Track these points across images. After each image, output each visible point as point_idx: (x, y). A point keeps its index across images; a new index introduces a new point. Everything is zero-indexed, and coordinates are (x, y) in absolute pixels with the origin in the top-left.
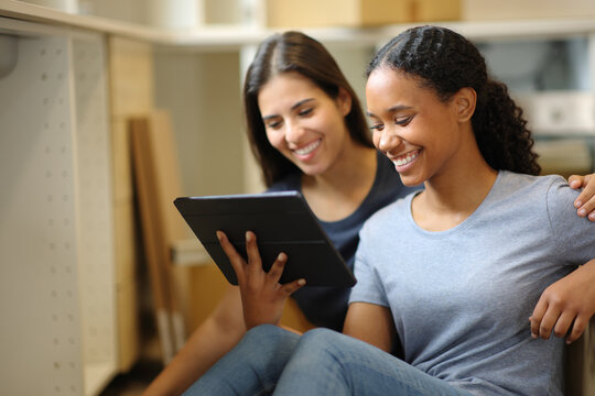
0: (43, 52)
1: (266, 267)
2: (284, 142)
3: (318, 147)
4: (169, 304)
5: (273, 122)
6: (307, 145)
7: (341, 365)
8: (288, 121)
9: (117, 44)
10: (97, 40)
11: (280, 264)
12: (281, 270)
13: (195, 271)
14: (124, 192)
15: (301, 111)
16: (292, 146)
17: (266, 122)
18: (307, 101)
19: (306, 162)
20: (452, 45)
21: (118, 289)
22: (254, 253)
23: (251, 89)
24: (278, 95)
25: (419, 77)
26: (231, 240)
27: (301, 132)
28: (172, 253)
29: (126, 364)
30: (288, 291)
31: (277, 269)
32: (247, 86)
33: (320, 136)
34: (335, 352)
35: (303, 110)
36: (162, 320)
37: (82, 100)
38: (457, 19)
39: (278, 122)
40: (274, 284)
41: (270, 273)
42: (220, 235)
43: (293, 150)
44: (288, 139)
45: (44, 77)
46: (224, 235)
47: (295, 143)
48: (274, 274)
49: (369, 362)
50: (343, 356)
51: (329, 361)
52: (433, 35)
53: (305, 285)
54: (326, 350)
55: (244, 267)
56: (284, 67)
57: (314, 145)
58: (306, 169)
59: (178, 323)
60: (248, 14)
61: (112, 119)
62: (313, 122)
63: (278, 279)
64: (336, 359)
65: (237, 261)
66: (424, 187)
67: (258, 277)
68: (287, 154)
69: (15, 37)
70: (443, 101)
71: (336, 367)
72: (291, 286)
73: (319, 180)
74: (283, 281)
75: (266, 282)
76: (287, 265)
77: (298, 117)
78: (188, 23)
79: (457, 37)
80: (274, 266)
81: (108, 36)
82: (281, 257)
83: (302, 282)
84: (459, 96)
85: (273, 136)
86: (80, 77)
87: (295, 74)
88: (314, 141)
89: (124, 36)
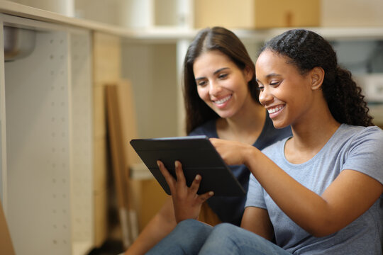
0: (51, 41)
1: (189, 184)
2: (208, 95)
3: (229, 100)
4: (128, 204)
5: (202, 82)
6: (222, 98)
7: (238, 248)
8: (211, 81)
9: (98, 37)
10: (86, 34)
11: (197, 182)
12: (198, 186)
13: (145, 183)
14: (101, 132)
15: (220, 75)
16: (213, 98)
17: (197, 82)
18: (224, 69)
19: (222, 109)
20: (312, 40)
21: (95, 194)
22: (180, 175)
23: (189, 61)
24: (206, 65)
25: (287, 57)
26: (166, 167)
27: (219, 89)
28: (130, 172)
29: (99, 242)
30: (203, 199)
31: (196, 186)
32: (187, 58)
33: (231, 93)
34: (234, 239)
35: (221, 75)
36: (123, 214)
37: (76, 72)
38: (317, 25)
39: (204, 82)
40: (194, 195)
41: (191, 187)
42: (159, 163)
43: (213, 101)
44: (210, 93)
45: (52, 57)
46: (161, 163)
47: (215, 96)
48: (193, 188)
49: (256, 246)
50: (239, 241)
51: (231, 244)
52: (301, 33)
53: (214, 195)
54: (229, 238)
55: (175, 184)
56: (211, 46)
57: (227, 98)
58: (221, 113)
59: (133, 216)
60: (183, 20)
61: (94, 85)
62: (227, 83)
63: (196, 191)
64: (235, 243)
65: (170, 180)
66: (292, 134)
67: (183, 190)
68: (209, 104)
69: (34, 31)
70: (302, 74)
71: (235, 248)
72: (204, 196)
73: (229, 122)
74: (199, 193)
75: (189, 193)
76: (202, 182)
77: (218, 79)
78: (144, 24)
79: (316, 36)
80: (193, 184)
81: (93, 32)
82: (198, 177)
83: (211, 193)
84: (312, 73)
85: (202, 91)
86: (75, 58)
87: (217, 52)
88: (227, 96)
89: (103, 32)
